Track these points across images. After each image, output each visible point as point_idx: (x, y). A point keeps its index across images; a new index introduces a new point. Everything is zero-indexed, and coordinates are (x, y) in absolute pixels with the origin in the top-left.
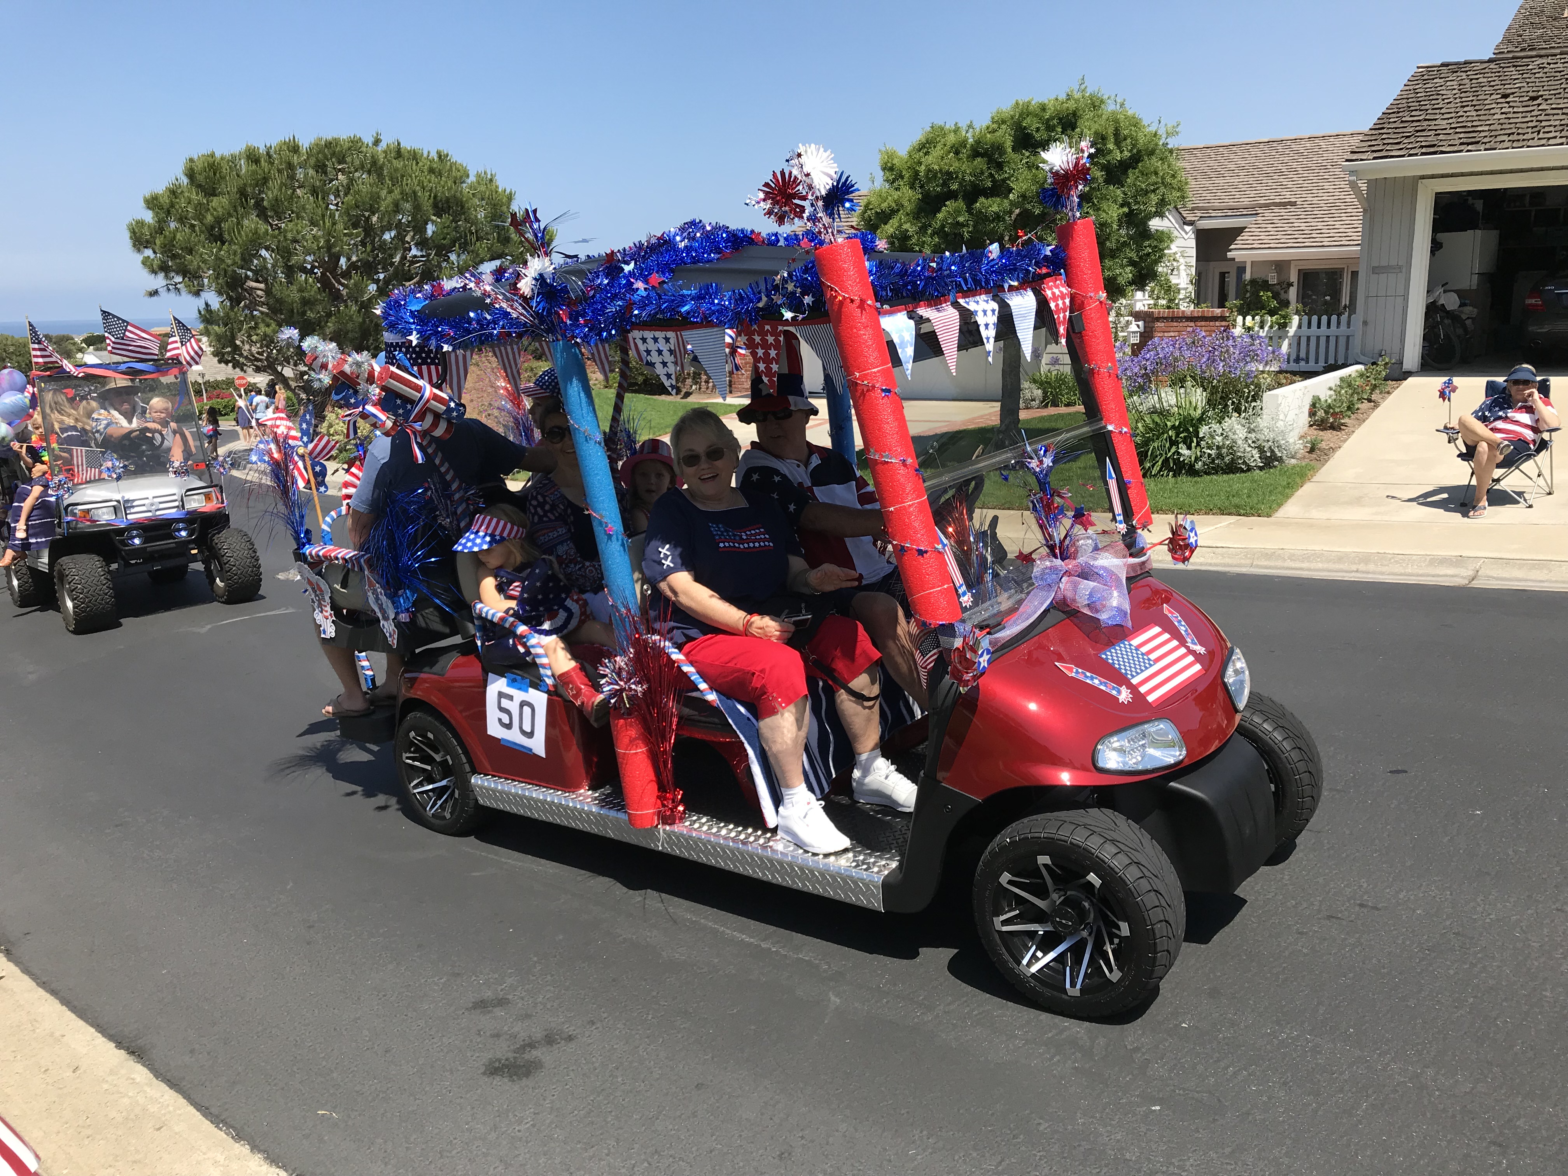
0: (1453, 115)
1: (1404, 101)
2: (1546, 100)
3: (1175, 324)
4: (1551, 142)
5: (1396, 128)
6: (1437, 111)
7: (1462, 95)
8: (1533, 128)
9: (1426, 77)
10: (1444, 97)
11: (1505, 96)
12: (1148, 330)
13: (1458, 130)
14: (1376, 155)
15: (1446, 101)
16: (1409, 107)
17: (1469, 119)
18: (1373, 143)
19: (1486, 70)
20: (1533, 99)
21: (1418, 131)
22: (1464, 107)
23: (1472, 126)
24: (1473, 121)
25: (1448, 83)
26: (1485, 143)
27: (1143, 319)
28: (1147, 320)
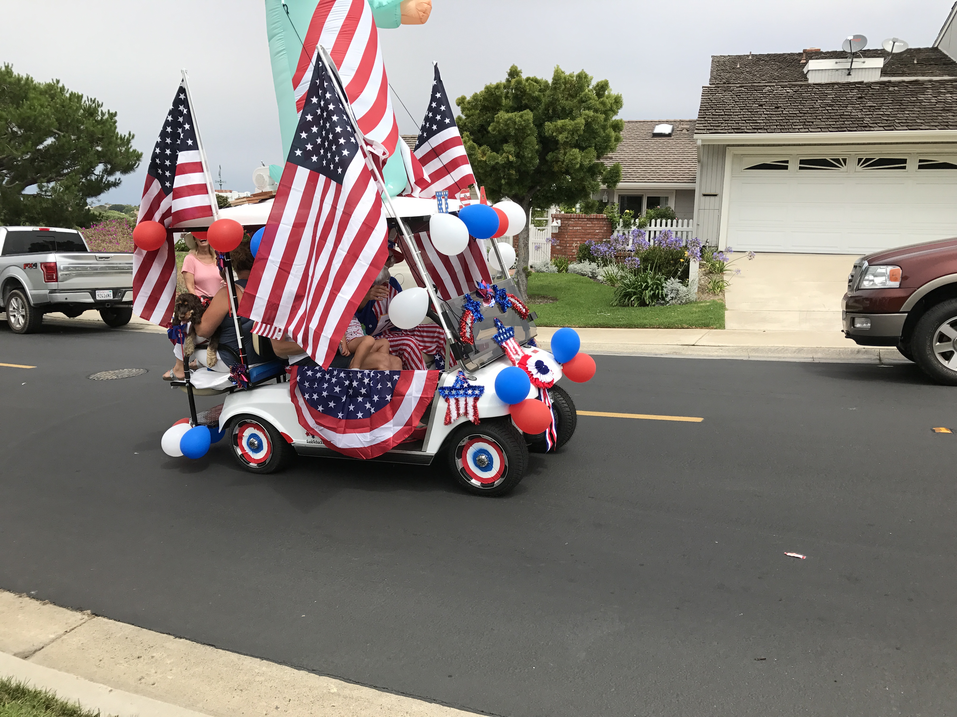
0: (739, 113)
1: (708, 104)
2: (784, 109)
3: (580, 222)
4: (801, 130)
5: (712, 118)
6: (729, 111)
7: (737, 103)
8: (786, 123)
9: (710, 92)
10: (728, 103)
11: (761, 105)
12: (563, 225)
13: (747, 121)
14: (711, 131)
15: (730, 106)
16: (712, 107)
17: (749, 116)
18: (704, 125)
19: (742, 91)
20: (777, 108)
21: (725, 120)
22: (742, 109)
23: (754, 120)
24: (752, 117)
25: (726, 97)
26: (766, 129)
27: (561, 219)
28: (563, 219)
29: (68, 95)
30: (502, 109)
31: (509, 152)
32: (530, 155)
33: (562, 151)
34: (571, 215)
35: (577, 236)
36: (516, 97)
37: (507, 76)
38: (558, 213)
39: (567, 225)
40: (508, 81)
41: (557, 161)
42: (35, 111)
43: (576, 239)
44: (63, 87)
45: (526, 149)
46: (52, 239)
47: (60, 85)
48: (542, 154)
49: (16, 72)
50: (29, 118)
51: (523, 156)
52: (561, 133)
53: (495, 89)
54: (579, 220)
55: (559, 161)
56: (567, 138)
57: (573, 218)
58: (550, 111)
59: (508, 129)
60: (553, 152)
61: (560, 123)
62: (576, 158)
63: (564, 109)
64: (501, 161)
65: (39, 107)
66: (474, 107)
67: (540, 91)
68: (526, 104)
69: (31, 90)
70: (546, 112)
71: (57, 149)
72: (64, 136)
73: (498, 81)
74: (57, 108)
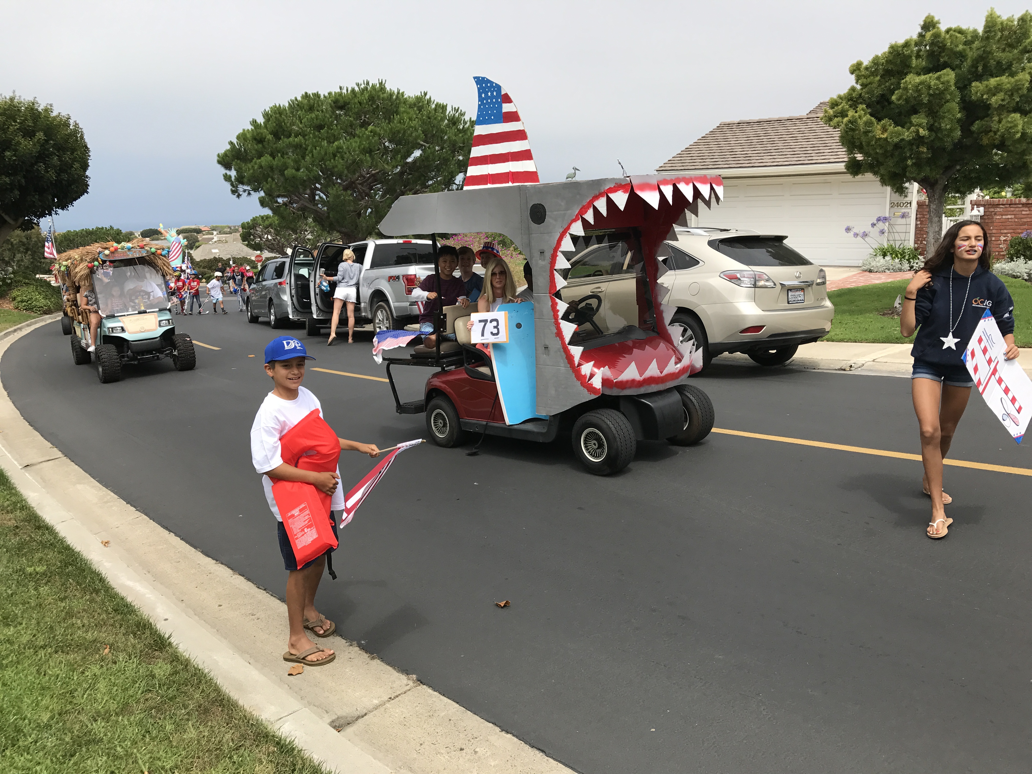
3: (1012, 209)
12: (988, 213)
27: (984, 206)
28: (987, 206)
29: (433, 106)
30: (911, 72)
31: (920, 125)
32: (948, 127)
33: (996, 118)
34: (999, 201)
35: (1008, 227)
36: (931, 54)
37: (919, 30)
38: (980, 198)
39: (993, 213)
40: (921, 35)
41: (988, 131)
42: (404, 125)
43: (1005, 231)
44: (430, 98)
45: (943, 119)
46: (414, 252)
47: (428, 97)
48: (965, 125)
49: (389, 87)
50: (399, 132)
51: (939, 129)
52: (994, 95)
53: (903, 48)
54: (1011, 206)
55: (991, 131)
56: (1003, 100)
57: (1003, 205)
58: (980, 69)
59: (920, 95)
60: (982, 119)
61: (993, 81)
62: (1016, 126)
63: (999, 63)
64: (908, 136)
65: (408, 120)
66: (874, 74)
67: (965, 43)
68: (945, 62)
69: (402, 105)
70: (974, 70)
71: (423, 160)
72: (429, 148)
73: (908, 37)
74: (424, 120)
